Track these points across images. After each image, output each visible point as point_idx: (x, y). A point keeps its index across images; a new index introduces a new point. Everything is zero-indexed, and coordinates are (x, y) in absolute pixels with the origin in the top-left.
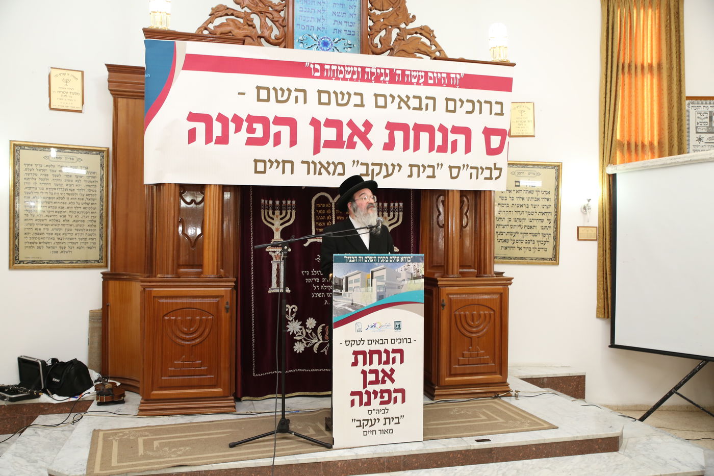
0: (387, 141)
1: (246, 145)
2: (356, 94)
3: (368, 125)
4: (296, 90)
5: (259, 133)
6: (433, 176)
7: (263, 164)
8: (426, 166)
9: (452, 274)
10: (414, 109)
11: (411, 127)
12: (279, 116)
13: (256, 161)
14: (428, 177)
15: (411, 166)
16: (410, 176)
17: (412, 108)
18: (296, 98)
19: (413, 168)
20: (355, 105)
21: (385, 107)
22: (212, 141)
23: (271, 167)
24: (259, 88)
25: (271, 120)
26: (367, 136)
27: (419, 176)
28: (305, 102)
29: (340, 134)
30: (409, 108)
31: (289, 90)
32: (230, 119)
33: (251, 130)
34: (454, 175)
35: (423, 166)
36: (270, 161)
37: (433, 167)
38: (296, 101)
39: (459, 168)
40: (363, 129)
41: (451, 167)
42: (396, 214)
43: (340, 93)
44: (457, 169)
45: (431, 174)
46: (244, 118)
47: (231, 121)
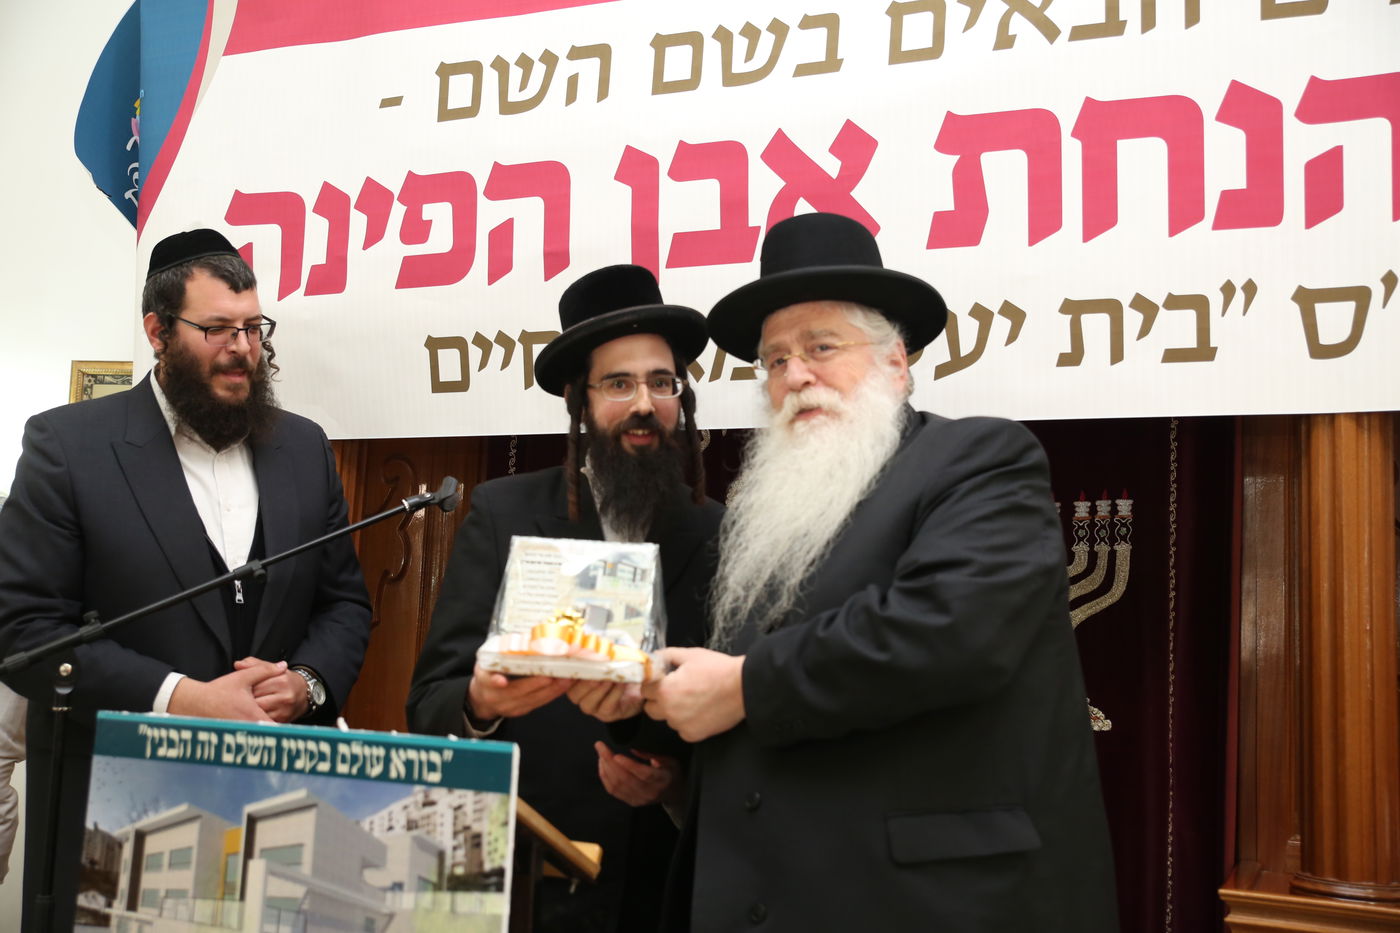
0: (951, 207)
1: (398, 287)
2: (808, 23)
3: (855, 145)
4: (576, 53)
5: (441, 240)
6: (1204, 351)
7: (455, 353)
8: (1159, 300)
9: (1342, 875)
10: (1080, 33)
11: (1067, 124)
12: (507, 161)
13: (434, 345)
14: (1172, 356)
15: (1074, 309)
16: (1072, 358)
17: (1066, 33)
18: (573, 82)
19: (1087, 319)
20: (803, 70)
21: (935, 51)
22: (297, 286)
23: (483, 364)
24: (445, 71)
25: (481, 185)
26: (853, 194)
27: (1117, 355)
28: (603, 93)
29: (734, 203)
30: (1050, 32)
31: (550, 59)
32: (353, 201)
33: (415, 230)
34: (1329, 336)
35: (1141, 303)
36: (480, 340)
37: (1199, 304)
38: (571, 97)
39: (1360, 296)
40: (832, 166)
41: (1307, 299)
42: (1103, 549)
43: (743, 33)
44: (1350, 307)
45: (1190, 341)
46: (396, 190)
47: (356, 207)
